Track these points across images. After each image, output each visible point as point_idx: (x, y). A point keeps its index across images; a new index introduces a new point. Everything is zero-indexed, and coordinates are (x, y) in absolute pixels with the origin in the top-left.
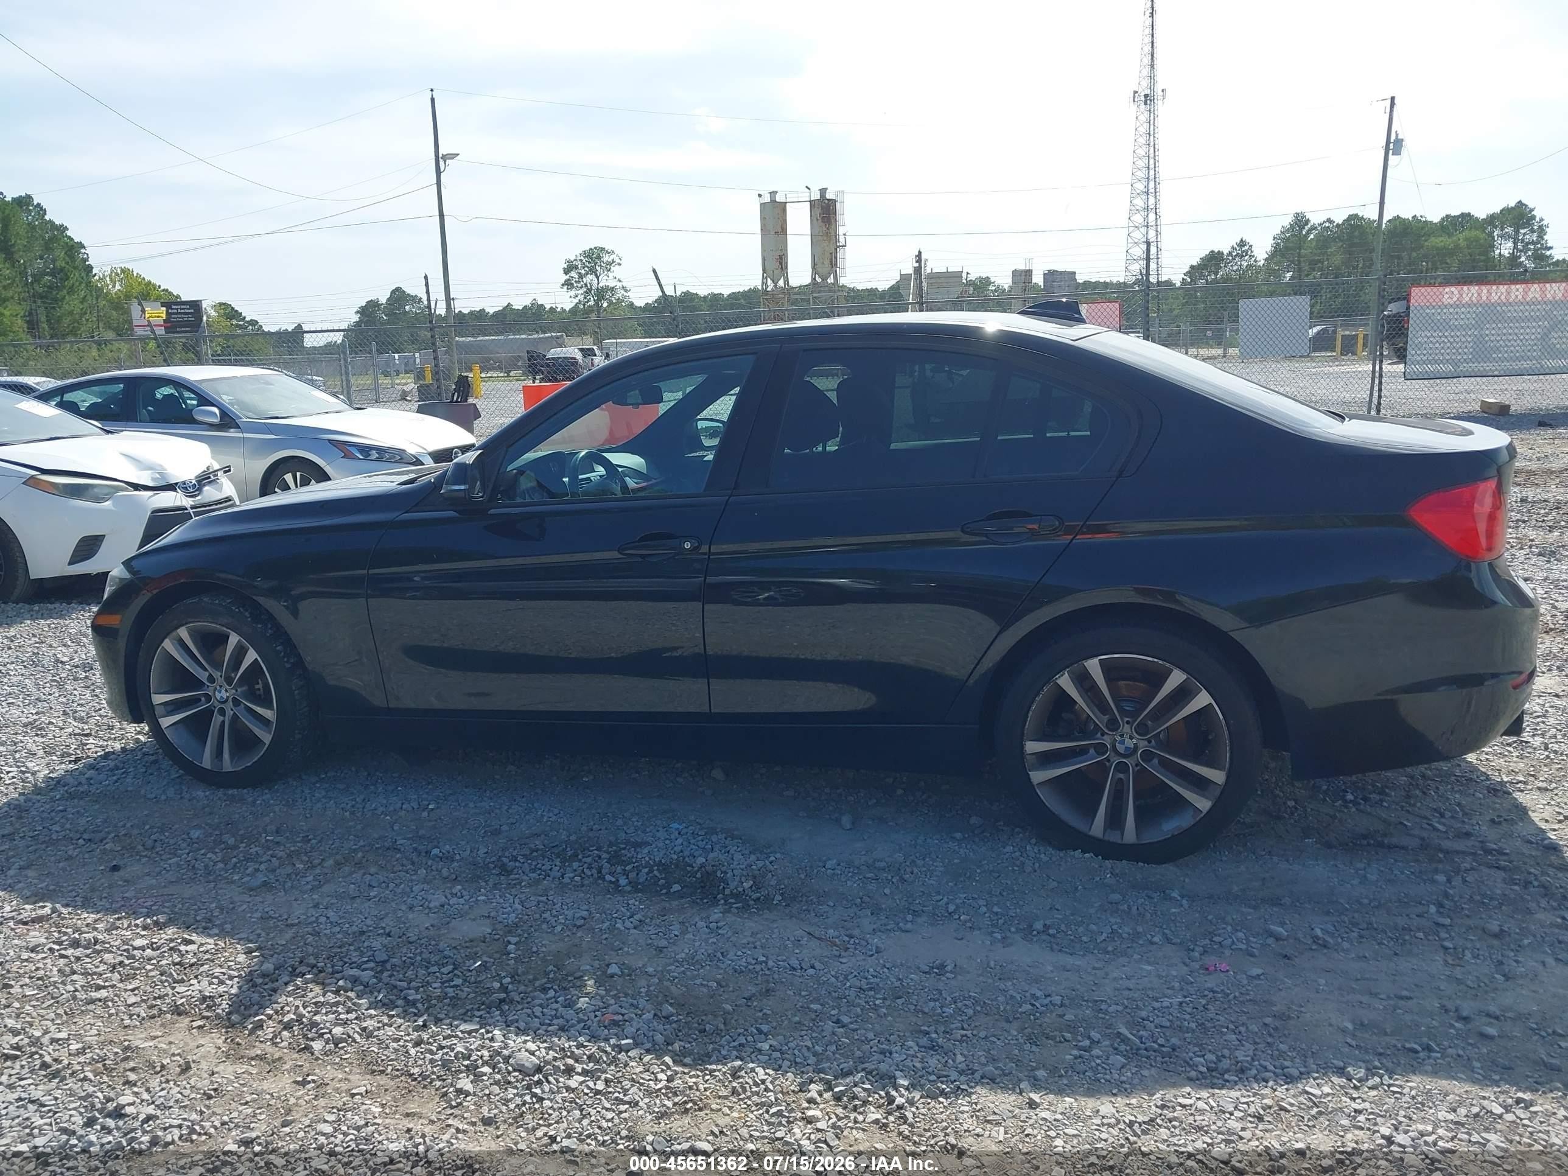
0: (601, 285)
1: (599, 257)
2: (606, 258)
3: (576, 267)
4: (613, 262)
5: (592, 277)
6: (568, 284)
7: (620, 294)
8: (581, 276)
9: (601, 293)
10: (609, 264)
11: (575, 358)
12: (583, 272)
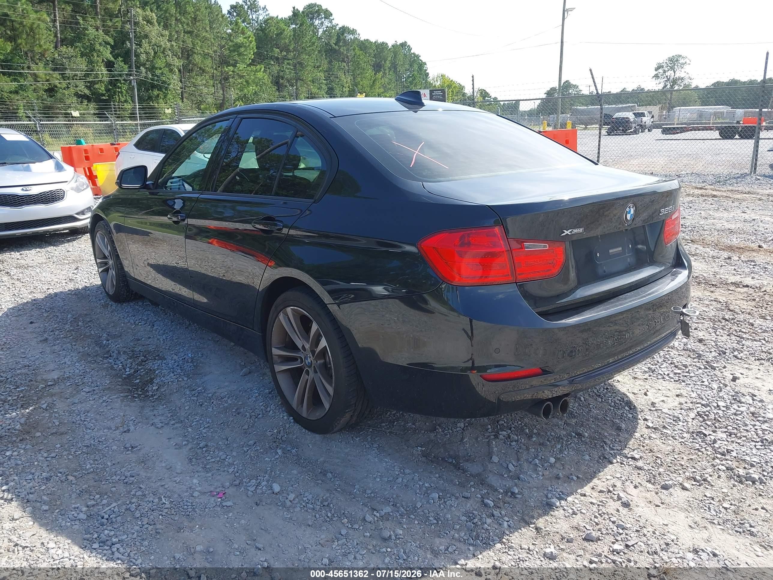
0: (676, 76)
1: (677, 60)
2: (682, 61)
3: (663, 67)
4: (686, 63)
5: (672, 72)
6: (656, 76)
7: (686, 82)
8: (665, 72)
9: (675, 82)
10: (684, 64)
11: (628, 118)
12: (666, 69)
